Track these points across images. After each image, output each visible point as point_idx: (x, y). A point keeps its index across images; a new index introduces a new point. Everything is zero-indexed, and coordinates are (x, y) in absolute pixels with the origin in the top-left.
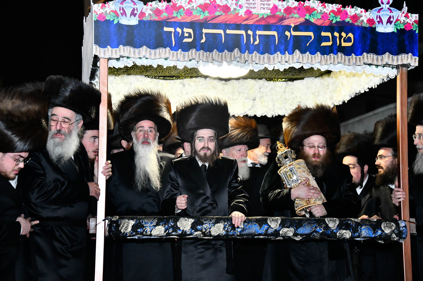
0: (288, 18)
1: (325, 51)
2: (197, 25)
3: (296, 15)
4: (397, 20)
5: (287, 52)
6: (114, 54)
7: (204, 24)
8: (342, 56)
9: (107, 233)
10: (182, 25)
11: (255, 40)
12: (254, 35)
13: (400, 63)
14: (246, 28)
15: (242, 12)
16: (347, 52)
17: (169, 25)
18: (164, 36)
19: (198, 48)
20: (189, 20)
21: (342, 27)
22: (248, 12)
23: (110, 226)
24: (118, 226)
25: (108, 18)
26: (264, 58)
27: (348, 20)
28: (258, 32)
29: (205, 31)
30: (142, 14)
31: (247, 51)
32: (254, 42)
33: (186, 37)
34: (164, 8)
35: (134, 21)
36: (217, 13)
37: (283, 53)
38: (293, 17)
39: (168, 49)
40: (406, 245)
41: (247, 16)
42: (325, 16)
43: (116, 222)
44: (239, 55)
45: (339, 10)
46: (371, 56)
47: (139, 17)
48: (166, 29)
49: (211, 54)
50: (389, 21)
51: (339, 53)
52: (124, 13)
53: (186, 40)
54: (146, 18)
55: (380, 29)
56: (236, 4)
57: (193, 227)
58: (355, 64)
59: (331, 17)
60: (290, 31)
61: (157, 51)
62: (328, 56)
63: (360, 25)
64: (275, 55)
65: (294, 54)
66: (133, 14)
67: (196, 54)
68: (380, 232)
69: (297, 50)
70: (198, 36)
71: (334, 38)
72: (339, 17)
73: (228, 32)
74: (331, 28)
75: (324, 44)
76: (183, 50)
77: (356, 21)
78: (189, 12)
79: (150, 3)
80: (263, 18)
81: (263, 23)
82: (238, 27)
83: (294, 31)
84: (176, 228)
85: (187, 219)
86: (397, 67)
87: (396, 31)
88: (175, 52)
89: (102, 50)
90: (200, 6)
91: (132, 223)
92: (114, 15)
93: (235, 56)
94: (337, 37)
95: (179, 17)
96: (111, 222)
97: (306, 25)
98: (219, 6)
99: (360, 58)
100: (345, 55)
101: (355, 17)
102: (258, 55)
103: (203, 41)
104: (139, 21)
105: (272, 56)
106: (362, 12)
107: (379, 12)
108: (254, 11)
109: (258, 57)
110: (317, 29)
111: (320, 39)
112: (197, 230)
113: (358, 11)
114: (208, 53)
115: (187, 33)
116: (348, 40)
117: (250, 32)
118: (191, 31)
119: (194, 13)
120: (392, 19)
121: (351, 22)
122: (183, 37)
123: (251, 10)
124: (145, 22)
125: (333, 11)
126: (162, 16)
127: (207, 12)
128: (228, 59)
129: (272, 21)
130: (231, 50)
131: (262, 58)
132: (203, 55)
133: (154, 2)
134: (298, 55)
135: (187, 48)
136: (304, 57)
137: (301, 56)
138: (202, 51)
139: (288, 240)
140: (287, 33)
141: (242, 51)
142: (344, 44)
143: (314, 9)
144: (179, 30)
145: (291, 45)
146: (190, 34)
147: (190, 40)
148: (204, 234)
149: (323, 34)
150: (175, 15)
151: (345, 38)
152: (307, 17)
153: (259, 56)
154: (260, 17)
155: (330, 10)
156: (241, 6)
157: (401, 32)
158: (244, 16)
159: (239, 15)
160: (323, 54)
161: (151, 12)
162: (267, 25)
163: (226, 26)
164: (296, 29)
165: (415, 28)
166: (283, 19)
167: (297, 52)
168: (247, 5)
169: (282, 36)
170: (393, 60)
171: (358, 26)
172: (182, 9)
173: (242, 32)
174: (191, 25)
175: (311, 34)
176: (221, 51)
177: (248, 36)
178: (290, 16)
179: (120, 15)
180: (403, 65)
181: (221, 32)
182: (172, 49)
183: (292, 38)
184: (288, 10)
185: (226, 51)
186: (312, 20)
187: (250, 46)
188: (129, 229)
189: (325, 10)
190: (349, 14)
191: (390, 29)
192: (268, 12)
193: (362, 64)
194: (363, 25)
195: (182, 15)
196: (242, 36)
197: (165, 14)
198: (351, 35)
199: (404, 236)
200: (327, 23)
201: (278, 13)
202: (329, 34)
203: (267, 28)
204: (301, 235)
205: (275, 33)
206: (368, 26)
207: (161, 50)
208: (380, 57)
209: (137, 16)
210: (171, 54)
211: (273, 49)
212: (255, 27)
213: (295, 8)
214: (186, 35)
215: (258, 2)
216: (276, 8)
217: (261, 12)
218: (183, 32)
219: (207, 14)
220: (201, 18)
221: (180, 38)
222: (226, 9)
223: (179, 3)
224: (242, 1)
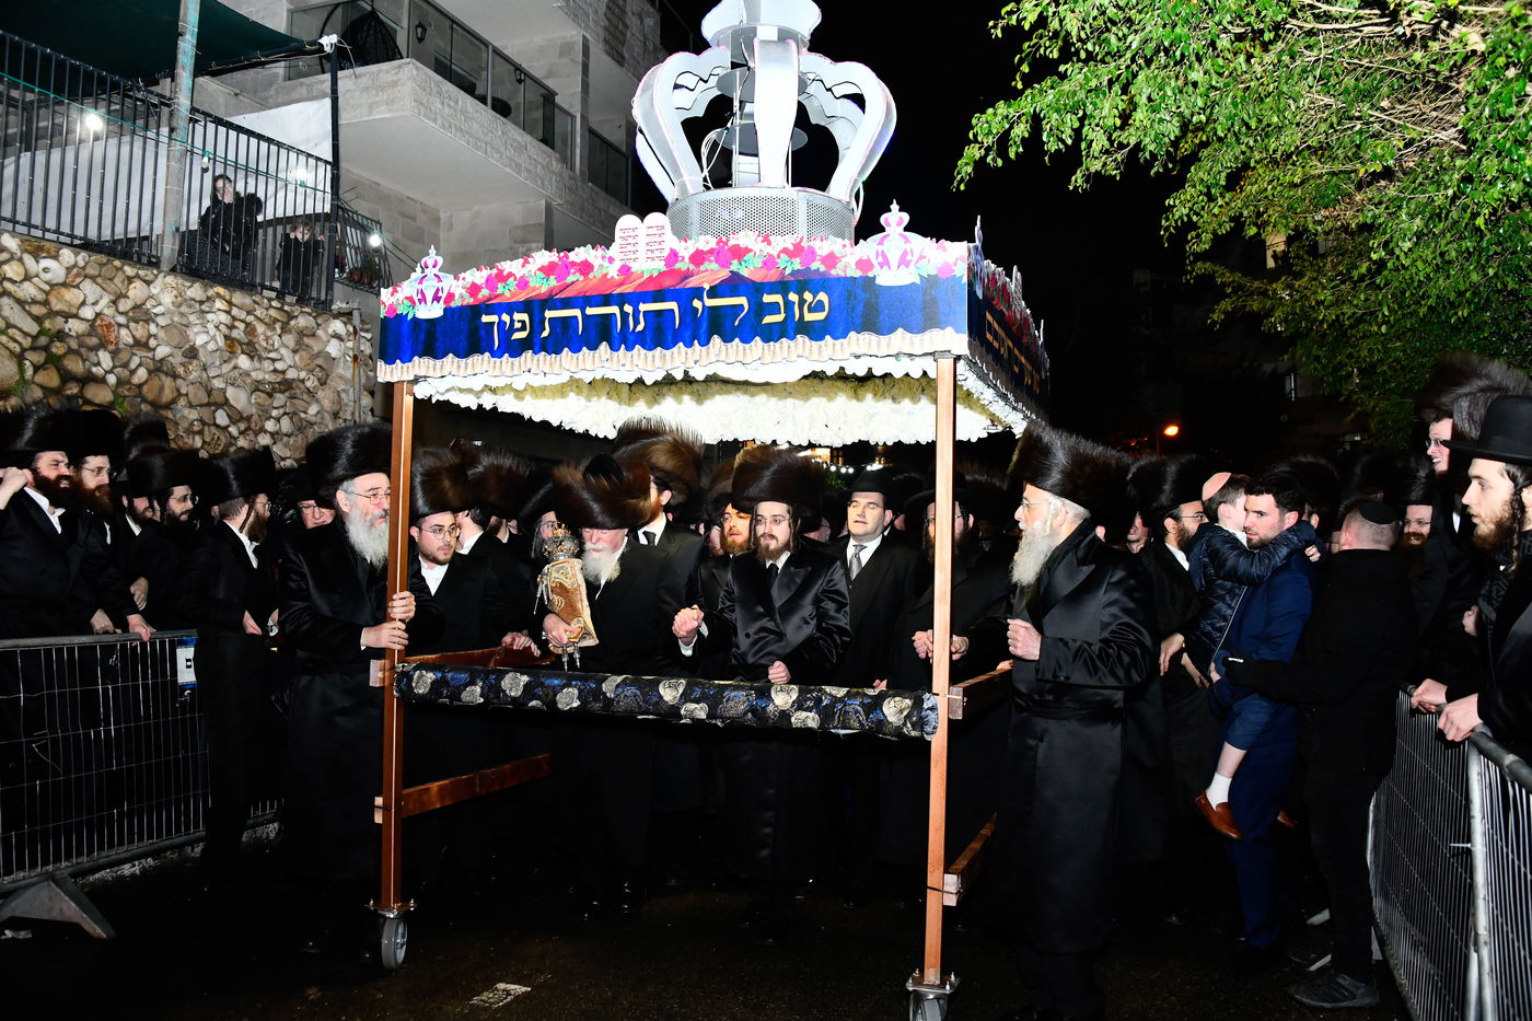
0: (698, 274)
1: (771, 334)
2: (534, 307)
3: (714, 266)
4: (921, 257)
5: (696, 341)
6: (405, 372)
7: (549, 301)
8: (804, 342)
10: (511, 308)
11: (636, 323)
12: (636, 312)
14: (621, 300)
15: (613, 271)
17: (490, 309)
18: (482, 333)
19: (536, 348)
20: (522, 297)
21: (804, 281)
22: (625, 270)
25: (399, 312)
26: (653, 357)
27: (815, 265)
28: (643, 307)
29: (549, 314)
30: (450, 296)
31: (623, 346)
32: (635, 327)
33: (518, 330)
34: (483, 281)
35: (438, 311)
36: (570, 279)
37: (689, 345)
38: (707, 270)
39: (487, 354)
41: (622, 277)
42: (768, 261)
43: (407, 674)
44: (608, 356)
45: (798, 246)
46: (864, 337)
47: (445, 302)
48: (485, 319)
49: (558, 359)
50: (904, 262)
51: (798, 336)
52: (423, 300)
53: (517, 336)
54: (456, 303)
55: (885, 279)
56: (603, 257)
57: (528, 690)
58: (832, 358)
59: (783, 262)
60: (701, 299)
61: (470, 360)
62: (777, 344)
63: (842, 274)
64: (675, 349)
65: (711, 344)
66: (436, 298)
67: (532, 360)
69: (716, 336)
70: (537, 323)
71: (789, 305)
72: (798, 260)
73: (590, 311)
74: (782, 286)
75: (768, 319)
76: (511, 356)
77: (834, 267)
78: (523, 283)
79: (462, 275)
80: (650, 278)
81: (651, 288)
82: (606, 300)
83: (709, 298)
84: (499, 691)
85: (519, 675)
87: (918, 281)
88: (498, 360)
89: (392, 368)
90: (541, 269)
91: (432, 676)
92: (409, 304)
93: (600, 357)
94: (794, 303)
95: (507, 294)
96: (402, 675)
97: (734, 284)
98: (573, 264)
99: (842, 345)
100: (811, 339)
101: (831, 260)
102: (643, 351)
103: (545, 334)
104: (445, 310)
105: (668, 353)
106: (844, 246)
107: (881, 243)
108: (636, 267)
109: (642, 356)
110: (754, 289)
111: (760, 309)
112: (534, 697)
113: (837, 244)
114: (553, 355)
115: (519, 321)
116: (818, 307)
117: (628, 309)
118: (525, 317)
119: (532, 283)
120: (909, 257)
121: (822, 269)
122: (512, 330)
123: (630, 265)
124: (452, 310)
125: (785, 251)
126: (480, 296)
127: (552, 278)
128: (590, 366)
129: (668, 283)
130: (593, 347)
131: (650, 358)
132: (545, 360)
133: (468, 272)
134: (717, 347)
135: (516, 349)
136: (730, 350)
137: (724, 348)
138: (543, 353)
140: (697, 304)
141: (614, 348)
142: (809, 317)
143: (748, 250)
144: (505, 317)
145: (704, 327)
146: (523, 322)
147: (523, 335)
149: (767, 299)
150: (500, 291)
151: (811, 303)
152: (735, 266)
153: (645, 355)
154: (646, 276)
155: (780, 248)
156: (611, 260)
157: (929, 282)
158: (617, 277)
159: (609, 277)
160: (766, 340)
161: (464, 291)
162: (659, 291)
163: (584, 301)
164: (713, 293)
165: (961, 272)
166: (687, 275)
167: (716, 339)
168: (622, 256)
169: (688, 310)
170: (912, 343)
171: (839, 279)
172: (513, 278)
173: (614, 309)
174: (526, 306)
175: (742, 301)
176: (575, 350)
177: (624, 315)
178: (702, 268)
179: (417, 303)
181: (576, 312)
182: (493, 355)
183: (706, 312)
184: (698, 257)
185: (584, 349)
186: (745, 273)
187: (629, 336)
188: (426, 687)
189: (769, 249)
190: (819, 252)
191: (905, 277)
192: (661, 266)
193: (848, 356)
194: (849, 275)
195: (512, 289)
196: (613, 319)
197: (485, 292)
198: (823, 296)
199: (928, 729)
200: (772, 276)
201: (678, 266)
202: (778, 298)
203: (659, 296)
204: (723, 718)
205: (673, 305)
206: (857, 274)
207: (476, 358)
208: (884, 339)
209: (442, 301)
210: (492, 364)
211: (670, 338)
212: (636, 298)
213: (711, 251)
214: (518, 325)
215: (642, 248)
216: (674, 256)
217: (648, 266)
218: (512, 321)
219: (553, 281)
220: (543, 290)
221: (507, 332)
222: (586, 268)
223: (508, 266)
224: (613, 249)
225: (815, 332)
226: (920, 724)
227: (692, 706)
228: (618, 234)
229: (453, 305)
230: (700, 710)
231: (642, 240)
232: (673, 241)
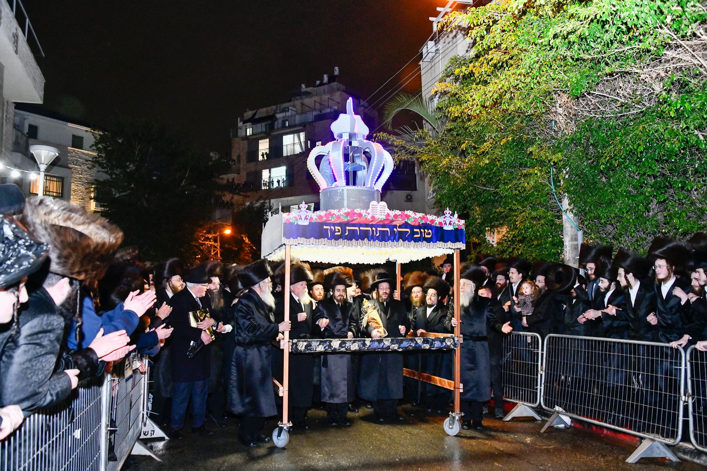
0: (395, 221)
1: (416, 240)
2: (343, 225)
3: (400, 219)
4: (454, 223)
5: (395, 240)
7: (348, 224)
8: (425, 243)
9: (290, 351)
10: (334, 225)
11: (377, 233)
12: (376, 230)
13: (456, 247)
14: (372, 226)
15: (369, 217)
16: (428, 240)
17: (327, 224)
18: (324, 231)
19: (344, 238)
20: (338, 221)
21: (425, 226)
22: (373, 217)
23: (292, 345)
24: (297, 346)
25: (291, 221)
27: (428, 222)
28: (379, 229)
29: (347, 228)
30: (311, 218)
31: (372, 240)
32: (376, 235)
33: (337, 232)
34: (324, 215)
35: (306, 223)
36: (355, 218)
37: (393, 241)
39: (326, 239)
40: (458, 350)
41: (372, 219)
42: (415, 220)
43: (296, 343)
44: (367, 242)
45: (423, 216)
46: (441, 243)
47: (309, 220)
48: (325, 227)
49: (351, 242)
50: (450, 224)
51: (424, 241)
52: (301, 218)
53: (336, 234)
54: (314, 221)
55: (446, 228)
56: (366, 212)
57: (340, 345)
58: (433, 248)
59: (419, 220)
61: (320, 240)
62: (418, 243)
63: (435, 225)
64: (388, 242)
65: (399, 242)
66: (306, 218)
67: (342, 242)
68: (444, 344)
70: (344, 231)
71: (421, 232)
72: (424, 220)
73: (361, 228)
74: (419, 227)
75: (415, 236)
76: (335, 240)
77: (433, 223)
78: (338, 217)
79: (316, 212)
80: (381, 221)
81: (381, 223)
82: (367, 226)
84: (330, 346)
86: (454, 249)
87: (453, 229)
88: (330, 241)
89: (288, 240)
90: (345, 213)
91: (305, 344)
92: (295, 219)
93: (365, 242)
94: (423, 232)
95: (333, 220)
96: (293, 344)
97: (406, 225)
98: (356, 213)
100: (427, 242)
101: (432, 221)
102: (378, 242)
103: (347, 234)
104: (309, 223)
105: (386, 243)
106: (436, 218)
107: (445, 218)
108: (376, 217)
110: (412, 227)
111: (413, 233)
112: (342, 347)
113: (434, 217)
114: (349, 241)
116: (429, 234)
117: (374, 229)
118: (339, 228)
119: (342, 218)
121: (430, 223)
122: (335, 231)
124: (312, 223)
125: (420, 217)
126: (323, 220)
128: (361, 245)
129: (386, 222)
130: (363, 239)
132: (347, 242)
133: (319, 211)
134: (401, 242)
135: (337, 238)
136: (405, 244)
137: (403, 243)
138: (346, 240)
139: (395, 351)
140: (395, 229)
141: (369, 240)
142: (426, 236)
143: (410, 216)
144: (332, 227)
145: (397, 237)
146: (339, 230)
147: (339, 233)
148: (346, 349)
149: (415, 230)
150: (330, 219)
151: (427, 232)
152: (406, 220)
156: (369, 214)
157: (456, 230)
158: (370, 219)
159: (368, 219)
160: (415, 242)
161: (317, 217)
163: (360, 225)
164: (400, 227)
165: (463, 227)
166: (392, 221)
167: (401, 240)
168: (372, 213)
169: (392, 231)
170: (452, 245)
172: (334, 215)
173: (370, 229)
174: (340, 224)
175: (408, 230)
176: (357, 240)
177: (373, 231)
178: (397, 219)
179: (298, 219)
180: (457, 249)
181: (357, 228)
182: (328, 239)
183: (398, 232)
184: (396, 216)
185: (360, 239)
186: (409, 222)
187: (374, 237)
188: (303, 348)
189: (416, 217)
190: (429, 218)
191: (450, 228)
192: (384, 217)
193: (436, 248)
194: (437, 226)
195: (335, 219)
196: (369, 231)
197: (324, 218)
198: (430, 231)
199: (456, 346)
200: (417, 224)
201: (390, 218)
202: (418, 230)
203: (384, 226)
204: (402, 348)
205: (388, 229)
206: (439, 226)
207: (322, 240)
208: (446, 244)
210: (328, 242)
211: (387, 239)
212: (377, 226)
213: (399, 215)
214: (337, 230)
215: (378, 211)
216: (388, 215)
217: (380, 217)
218: (335, 229)
219: (349, 218)
220: (346, 220)
221: (333, 232)
222: (360, 215)
223: (333, 211)
224: (369, 211)
227: (393, 346)
228: (371, 206)
229: (312, 221)
230: (396, 347)
231: (379, 209)
232: (388, 211)
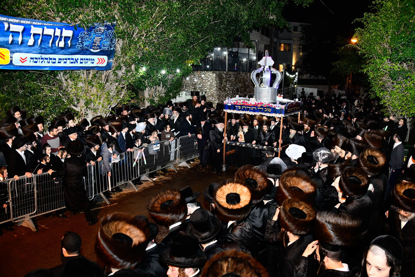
1: (265, 112)
2: (241, 106)
3: (260, 105)
4: (280, 107)
5: (258, 112)
6: (227, 111)
7: (243, 105)
8: (268, 113)
10: (239, 106)
14: (250, 107)
15: (250, 103)
18: (235, 108)
22: (251, 103)
27: (270, 106)
32: (252, 110)
35: (230, 105)
36: (245, 104)
39: (236, 110)
48: (236, 106)
50: (278, 107)
55: (277, 108)
61: (234, 110)
66: (230, 103)
69: (260, 112)
70: (241, 108)
72: (268, 105)
73: (247, 107)
74: (267, 108)
78: (240, 103)
80: (253, 105)
82: (249, 106)
83: (259, 108)
89: (225, 110)
97: (262, 107)
98: (245, 102)
99: (272, 114)
101: (272, 106)
107: (276, 104)
110: (264, 108)
111: (264, 110)
116: (270, 110)
126: (235, 104)
129: (255, 105)
135: (239, 110)
138: (242, 111)
143: (263, 103)
150: (237, 104)
152: (262, 105)
153: (253, 112)
157: (281, 109)
161: (233, 103)
166: (257, 105)
169: (257, 109)
171: (272, 108)
174: (240, 106)
176: (245, 111)
179: (228, 103)
180: (282, 116)
184: (258, 103)
189: (265, 104)
200: (266, 106)
203: (254, 107)
206: (274, 107)
208: (276, 114)
212: (252, 107)
213: (260, 103)
216: (256, 103)
217: (253, 103)
219: (243, 103)
221: (238, 108)
222: (247, 103)
224: (250, 101)
225: (270, 113)
226: (278, 151)
228: (250, 99)
230: (257, 148)
231: (253, 101)
232: (256, 101)
